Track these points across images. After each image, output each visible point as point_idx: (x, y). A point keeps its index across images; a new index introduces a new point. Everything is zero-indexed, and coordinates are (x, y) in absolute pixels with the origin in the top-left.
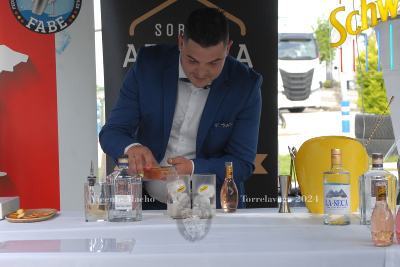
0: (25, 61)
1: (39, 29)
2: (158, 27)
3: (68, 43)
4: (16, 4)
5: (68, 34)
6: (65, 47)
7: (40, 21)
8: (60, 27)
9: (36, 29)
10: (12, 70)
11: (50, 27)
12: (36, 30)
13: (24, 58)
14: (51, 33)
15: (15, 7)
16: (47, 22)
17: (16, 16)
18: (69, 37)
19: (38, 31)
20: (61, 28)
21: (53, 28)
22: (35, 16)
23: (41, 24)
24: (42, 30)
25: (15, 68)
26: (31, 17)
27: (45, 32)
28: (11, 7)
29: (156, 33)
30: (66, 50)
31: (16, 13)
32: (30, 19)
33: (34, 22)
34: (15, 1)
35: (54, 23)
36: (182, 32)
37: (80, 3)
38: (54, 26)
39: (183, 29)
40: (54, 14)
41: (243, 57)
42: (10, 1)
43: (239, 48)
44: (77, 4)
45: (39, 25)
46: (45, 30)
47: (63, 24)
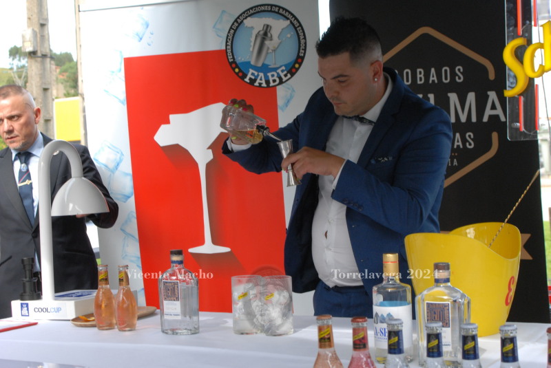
4: (233, 55)
7: (259, 73)
8: (282, 79)
9: (255, 82)
11: (271, 79)
12: (255, 84)
14: (273, 87)
15: (232, 59)
19: (258, 85)
27: (265, 86)
28: (228, 59)
31: (234, 65)
32: (249, 71)
33: (253, 74)
34: (232, 52)
35: (276, 75)
36: (421, 79)
37: (305, 50)
38: (275, 78)
39: (422, 76)
40: (275, 64)
41: (493, 107)
42: (227, 52)
43: (488, 96)
44: (301, 51)
45: (259, 78)
46: (266, 84)
47: (286, 75)
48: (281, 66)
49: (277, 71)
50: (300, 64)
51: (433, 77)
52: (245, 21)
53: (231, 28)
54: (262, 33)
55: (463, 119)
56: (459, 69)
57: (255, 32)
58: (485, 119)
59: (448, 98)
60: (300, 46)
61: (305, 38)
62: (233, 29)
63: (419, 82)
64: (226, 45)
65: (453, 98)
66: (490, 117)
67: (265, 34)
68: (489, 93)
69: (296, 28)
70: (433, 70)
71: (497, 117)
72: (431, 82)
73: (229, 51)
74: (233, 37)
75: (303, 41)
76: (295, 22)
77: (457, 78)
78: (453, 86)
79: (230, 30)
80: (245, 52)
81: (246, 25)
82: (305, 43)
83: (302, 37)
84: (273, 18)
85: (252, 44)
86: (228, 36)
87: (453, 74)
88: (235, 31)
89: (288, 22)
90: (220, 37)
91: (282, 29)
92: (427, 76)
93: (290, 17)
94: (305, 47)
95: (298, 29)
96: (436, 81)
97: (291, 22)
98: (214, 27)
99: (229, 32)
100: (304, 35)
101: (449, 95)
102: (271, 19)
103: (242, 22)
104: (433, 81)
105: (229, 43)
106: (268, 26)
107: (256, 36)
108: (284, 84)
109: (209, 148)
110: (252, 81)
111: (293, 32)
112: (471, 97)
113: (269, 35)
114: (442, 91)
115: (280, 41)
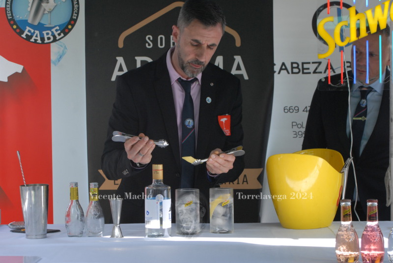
0: (20, 71)
1: (35, 39)
3: (64, 53)
4: (12, 13)
6: (60, 58)
7: (35, 31)
8: (56, 37)
9: (31, 38)
10: (6, 80)
11: (46, 37)
12: (31, 40)
13: (18, 68)
14: (47, 43)
15: (10, 16)
16: (43, 32)
17: (12, 26)
18: (65, 48)
19: (34, 41)
20: (57, 39)
21: (49, 39)
22: (31, 26)
23: (37, 34)
24: (37, 40)
25: (9, 78)
26: (27, 27)
27: (40, 42)
28: (7, 16)
30: (62, 61)
31: (12, 22)
32: (26, 28)
33: (29, 31)
34: (11, 10)
35: (50, 33)
37: (78, 13)
38: (50, 36)
40: (50, 24)
42: (6, 11)
44: (74, 14)
45: (35, 35)
46: (41, 40)
47: (59, 34)
48: (55, 26)
49: (52, 30)
50: (73, 26)
60: (73, 11)
64: (6, 4)
68: (235, 57)
73: (8, 9)
75: (76, 6)
80: (24, 11)
82: (78, 8)
83: (75, 2)
85: (30, 5)
94: (78, 11)
105: (9, 3)
108: (57, 42)
110: (29, 37)
115: (55, 4)
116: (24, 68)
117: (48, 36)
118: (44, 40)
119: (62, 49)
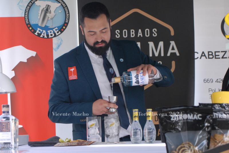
0: (34, 55)
1: (43, 36)
2: (118, 32)
3: (61, 44)
4: (28, 20)
5: (61, 38)
6: (59, 46)
7: (43, 31)
8: (56, 34)
9: (41, 35)
10: (26, 61)
11: (50, 34)
14: (50, 38)
15: (28, 22)
16: (48, 31)
17: (29, 28)
18: (62, 40)
19: (42, 37)
21: (51, 35)
22: (41, 28)
23: (44, 33)
24: (45, 36)
25: (28, 60)
26: (38, 28)
27: (46, 37)
29: (116, 36)
30: (60, 48)
31: (29, 26)
33: (39, 31)
34: (28, 18)
35: (52, 32)
36: (133, 35)
37: (69, 19)
38: (52, 33)
39: (134, 33)
40: (52, 26)
41: (173, 49)
42: (25, 19)
43: (170, 44)
44: (67, 20)
45: (43, 33)
46: (47, 36)
47: (58, 32)
48: (55, 27)
49: (53, 30)
50: (66, 27)
51: (140, 34)
52: (36, 2)
53: (28, 5)
54: (45, 9)
55: (157, 54)
56: (155, 30)
57: (41, 9)
58: (169, 55)
59: (148, 45)
60: (66, 18)
61: (69, 13)
62: (29, 6)
63: (132, 36)
64: (25, 15)
65: (151, 44)
66: (171, 53)
67: (47, 10)
68: (171, 42)
69: (64, 8)
70: (140, 30)
71: (175, 53)
72: (138, 36)
73: (26, 18)
74: (29, 11)
75: (67, 15)
76: (64, 5)
77: (153, 34)
78: (151, 39)
79: (27, 7)
80: (36, 19)
81: (36, 5)
82: (69, 16)
83: (67, 13)
84: (52, 2)
85: (40, 15)
86: (26, 10)
87: (151, 33)
88: (30, 7)
89: (60, 4)
90: (22, 10)
91: (56, 8)
92: (136, 33)
93: (61, 1)
94: (69, 18)
95: (65, 8)
96: (142, 36)
97: (61, 4)
98: (18, 4)
99: (26, 8)
100: (69, 11)
101: (149, 43)
102: (50, 2)
103: (34, 2)
104: (140, 36)
105: (27, 14)
106: (48, 6)
107: (42, 11)
108: (57, 37)
109: (12, 70)
110: (39, 35)
111: (62, 10)
112: (161, 44)
113: (49, 10)
114: (145, 41)
115: (55, 14)
116: (36, 53)
117: (51, 34)
118: (49, 36)
119: (60, 41)
